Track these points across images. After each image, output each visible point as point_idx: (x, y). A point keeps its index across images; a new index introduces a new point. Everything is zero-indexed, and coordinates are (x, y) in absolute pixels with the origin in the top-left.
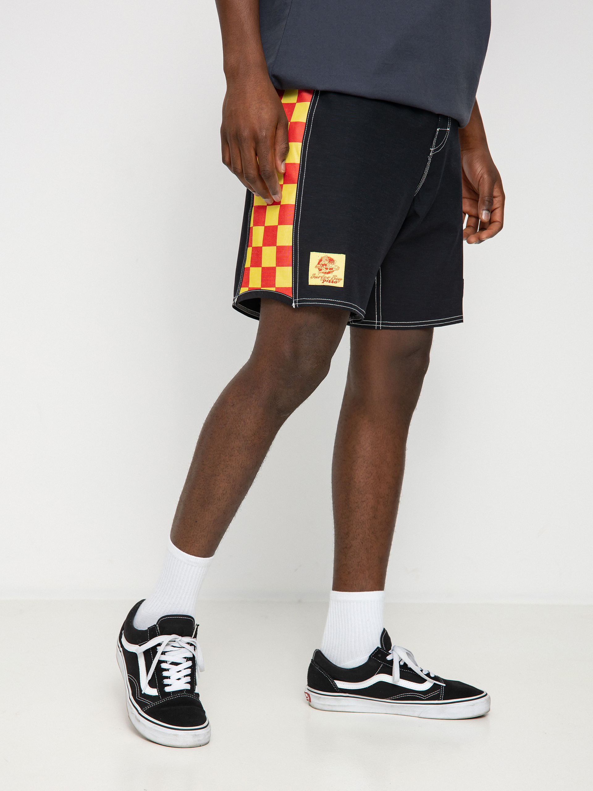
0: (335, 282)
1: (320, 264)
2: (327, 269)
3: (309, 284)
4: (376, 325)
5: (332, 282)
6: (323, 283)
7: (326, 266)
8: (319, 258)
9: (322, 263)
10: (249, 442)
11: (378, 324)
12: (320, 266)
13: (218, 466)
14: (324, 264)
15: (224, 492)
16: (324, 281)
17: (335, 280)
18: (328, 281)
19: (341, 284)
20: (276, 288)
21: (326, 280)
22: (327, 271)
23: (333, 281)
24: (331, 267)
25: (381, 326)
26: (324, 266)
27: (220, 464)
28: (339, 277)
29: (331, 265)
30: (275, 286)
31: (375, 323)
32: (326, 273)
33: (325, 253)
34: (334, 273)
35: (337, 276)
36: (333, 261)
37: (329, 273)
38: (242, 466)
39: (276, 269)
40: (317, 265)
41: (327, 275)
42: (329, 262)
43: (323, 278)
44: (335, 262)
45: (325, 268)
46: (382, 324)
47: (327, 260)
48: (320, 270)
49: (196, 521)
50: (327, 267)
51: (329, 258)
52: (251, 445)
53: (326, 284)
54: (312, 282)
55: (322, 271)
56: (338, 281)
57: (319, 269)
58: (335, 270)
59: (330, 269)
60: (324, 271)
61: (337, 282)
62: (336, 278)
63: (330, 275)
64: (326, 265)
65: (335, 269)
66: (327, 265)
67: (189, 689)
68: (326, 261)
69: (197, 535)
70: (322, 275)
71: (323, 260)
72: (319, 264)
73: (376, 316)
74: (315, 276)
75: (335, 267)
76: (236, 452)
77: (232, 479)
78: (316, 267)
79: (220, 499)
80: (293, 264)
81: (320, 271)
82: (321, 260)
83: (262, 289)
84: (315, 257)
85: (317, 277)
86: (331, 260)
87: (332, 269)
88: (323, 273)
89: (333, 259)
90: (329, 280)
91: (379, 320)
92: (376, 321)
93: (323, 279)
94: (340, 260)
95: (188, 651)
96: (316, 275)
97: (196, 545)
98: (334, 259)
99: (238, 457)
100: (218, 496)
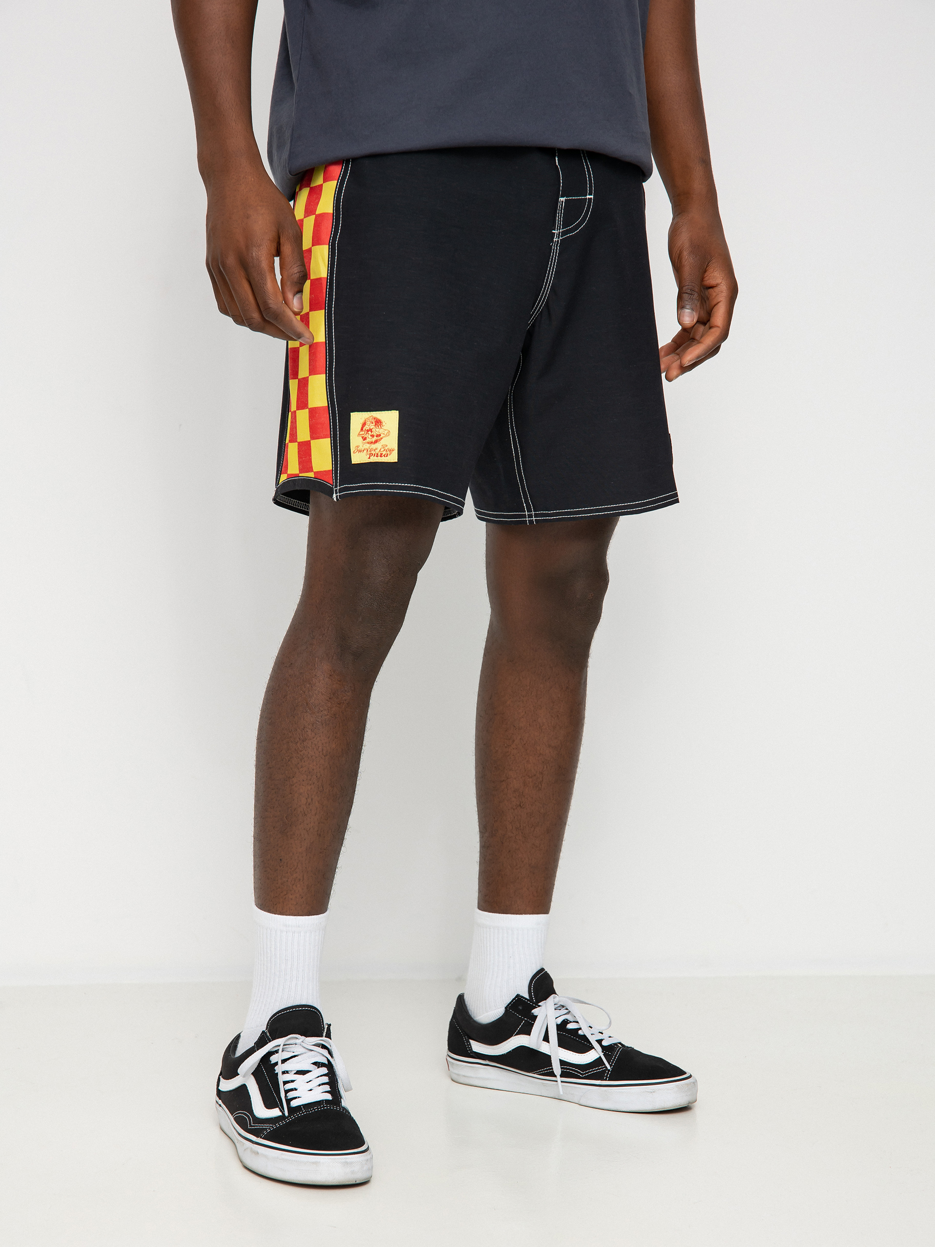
0: (386, 455)
1: (364, 430)
2: (373, 436)
3: (353, 463)
4: (527, 519)
5: (381, 456)
6: (369, 458)
7: (371, 432)
8: (362, 421)
9: (367, 427)
10: (325, 712)
11: (530, 516)
12: (363, 433)
13: (290, 763)
14: (369, 429)
15: (309, 800)
16: (371, 455)
17: (384, 453)
18: (376, 455)
19: (393, 458)
20: (314, 472)
21: (373, 453)
22: (375, 438)
23: (381, 454)
24: (378, 433)
25: (534, 519)
26: (370, 432)
27: (291, 758)
28: (389, 447)
29: (377, 430)
30: (312, 471)
31: (524, 516)
32: (372, 442)
33: (369, 413)
34: (383, 442)
35: (387, 446)
36: (381, 422)
37: (376, 442)
38: (324, 752)
39: (310, 443)
40: (360, 432)
41: (374, 446)
42: (376, 424)
43: (369, 451)
44: (383, 424)
45: (371, 436)
46: (536, 515)
47: (373, 423)
48: (365, 439)
49: (281, 860)
50: (373, 433)
51: (375, 419)
52: (328, 716)
53: (374, 459)
54: (357, 458)
55: (367, 441)
56: (389, 453)
57: (363, 437)
58: (384, 437)
59: (377, 436)
60: (370, 440)
61: (387, 454)
62: (386, 448)
63: (378, 446)
64: (371, 430)
65: (384, 435)
66: (373, 430)
67: (330, 1100)
68: (371, 424)
69: (287, 881)
70: (367, 446)
71: (368, 423)
72: (362, 429)
73: (525, 505)
74: (359, 449)
75: (383, 433)
76: (309, 732)
77: (315, 777)
78: (359, 434)
79: (306, 814)
80: (331, 434)
81: (365, 441)
82: (364, 424)
83: (300, 475)
84: (357, 419)
85: (361, 451)
86: (378, 422)
87: (380, 435)
88: (368, 443)
89: (380, 421)
90: (377, 452)
91: (529, 510)
92: (526, 513)
93: (369, 453)
94: (390, 419)
95: (318, 1054)
96: (361, 448)
97: (291, 897)
98: (382, 420)
99: (315, 739)
100: (302, 810)
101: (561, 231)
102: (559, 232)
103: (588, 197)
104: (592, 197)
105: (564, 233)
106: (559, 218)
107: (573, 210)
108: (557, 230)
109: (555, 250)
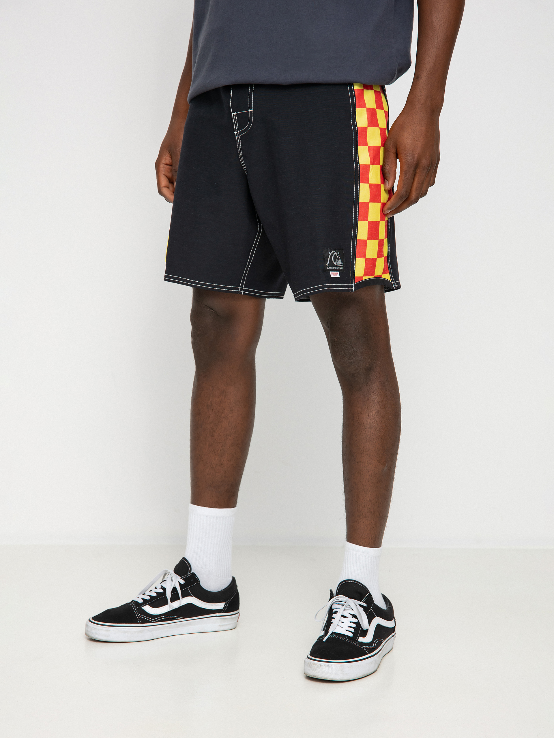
101: (238, 132)
102: (238, 133)
103: (250, 110)
104: (253, 110)
105: (240, 133)
106: (235, 125)
107: (243, 119)
108: (236, 132)
109: (239, 143)
